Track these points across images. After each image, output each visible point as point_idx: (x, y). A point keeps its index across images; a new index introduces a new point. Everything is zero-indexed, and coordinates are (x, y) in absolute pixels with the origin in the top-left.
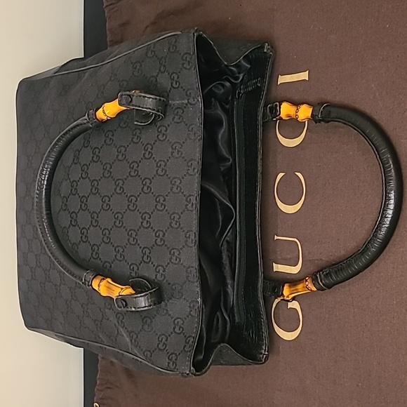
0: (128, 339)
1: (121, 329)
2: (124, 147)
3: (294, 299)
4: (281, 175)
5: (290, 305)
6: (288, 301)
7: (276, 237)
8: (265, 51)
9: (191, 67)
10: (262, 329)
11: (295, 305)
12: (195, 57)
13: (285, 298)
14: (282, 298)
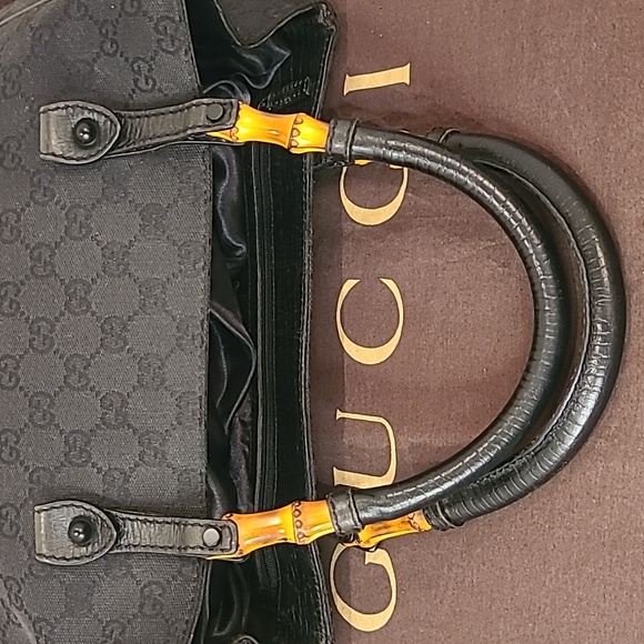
0: (30, 636)
1: (16, 612)
2: (15, 211)
3: (378, 546)
4: (349, 284)
5: (370, 558)
6: (367, 550)
7: (340, 414)
8: (321, 21)
9: (180, 48)
10: (317, 605)
11: (381, 558)
12: (184, 28)
13: (362, 545)
14: (355, 544)
